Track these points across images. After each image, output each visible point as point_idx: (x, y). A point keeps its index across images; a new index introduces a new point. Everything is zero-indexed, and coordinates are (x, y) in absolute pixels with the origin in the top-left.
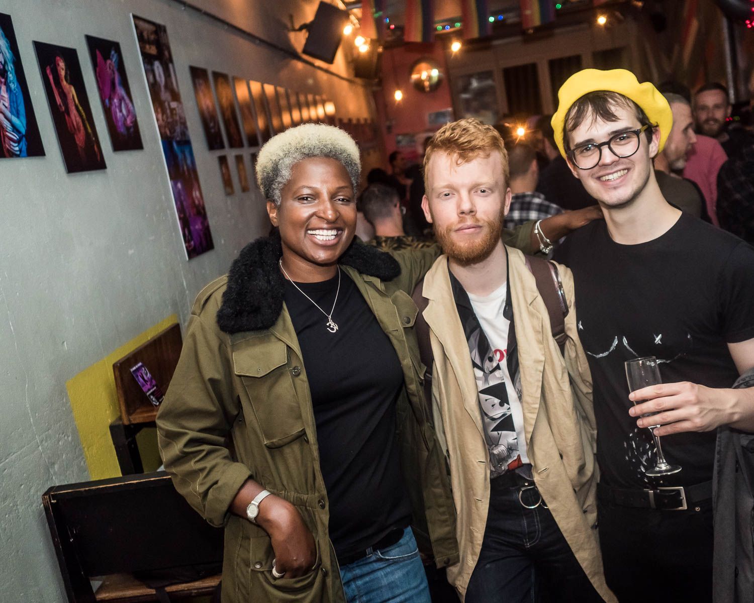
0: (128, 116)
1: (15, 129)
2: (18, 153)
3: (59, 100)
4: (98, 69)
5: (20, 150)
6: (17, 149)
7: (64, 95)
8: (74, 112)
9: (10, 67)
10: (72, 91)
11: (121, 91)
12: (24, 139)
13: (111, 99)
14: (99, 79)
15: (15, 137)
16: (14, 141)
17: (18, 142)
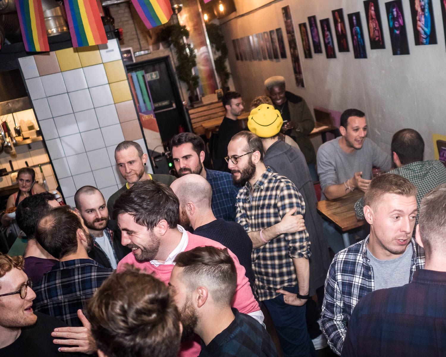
2: (425, 43)
5: (426, 42)
6: (425, 41)
9: (426, 6)
12: (429, 37)
15: (425, 36)
16: (424, 38)
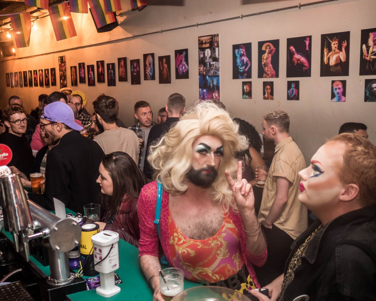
0: (185, 69)
1: (150, 75)
2: (149, 79)
3: (161, 68)
4: (176, 58)
7: (163, 67)
8: (165, 70)
9: (152, 63)
10: (166, 66)
11: (184, 63)
13: (179, 66)
14: (176, 61)
15: (149, 76)
17: (150, 77)
